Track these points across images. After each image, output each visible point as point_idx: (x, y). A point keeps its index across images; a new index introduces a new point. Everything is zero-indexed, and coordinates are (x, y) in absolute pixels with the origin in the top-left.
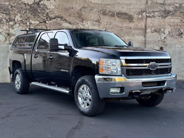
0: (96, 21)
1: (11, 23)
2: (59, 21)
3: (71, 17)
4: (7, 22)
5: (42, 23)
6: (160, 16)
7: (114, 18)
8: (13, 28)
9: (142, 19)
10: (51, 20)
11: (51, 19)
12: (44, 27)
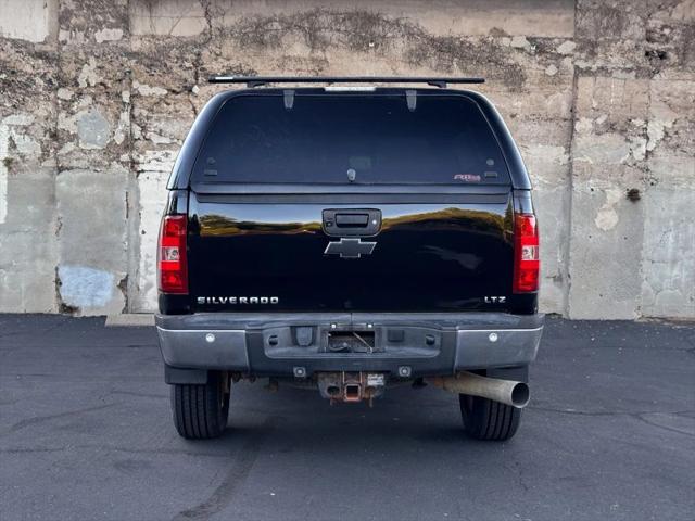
1: (65, 94)
4: (50, 90)
5: (178, 93)
6: (630, 70)
9: (561, 82)
12: (185, 109)
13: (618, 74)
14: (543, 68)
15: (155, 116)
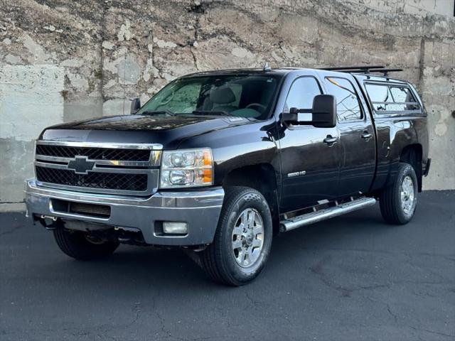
0: (312, 46)
1: (107, 45)
2: (224, 43)
3: (253, 33)
4: (95, 42)
5: (183, 46)
6: (451, 39)
7: (351, 39)
8: (114, 59)
9: (414, 44)
10: (204, 39)
11: (205, 37)
12: (188, 57)
13: (445, 40)
15: (168, 62)
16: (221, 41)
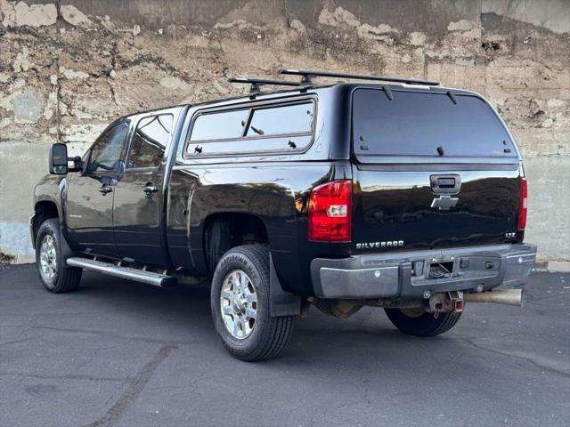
0: (268, 73)
1: (3, 78)
2: (150, 72)
3: (188, 59)
5: (98, 77)
6: (470, 58)
7: (323, 63)
8: (8, 94)
9: (414, 68)
10: (124, 67)
11: (125, 65)
12: (104, 90)
13: (460, 61)
14: (399, 56)
15: (79, 96)
16: (146, 69)
